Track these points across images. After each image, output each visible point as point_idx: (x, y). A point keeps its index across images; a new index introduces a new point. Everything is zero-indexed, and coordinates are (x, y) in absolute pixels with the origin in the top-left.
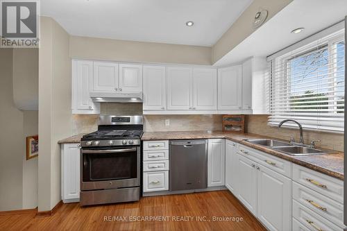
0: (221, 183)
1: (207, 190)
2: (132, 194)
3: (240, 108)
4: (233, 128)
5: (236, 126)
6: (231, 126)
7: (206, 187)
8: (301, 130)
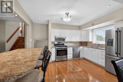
0: (83, 56)
1: (80, 58)
2: (65, 59)
3: (86, 40)
4: (84, 45)
5: (85, 44)
6: (83, 44)
7: (80, 57)
8: (99, 44)
